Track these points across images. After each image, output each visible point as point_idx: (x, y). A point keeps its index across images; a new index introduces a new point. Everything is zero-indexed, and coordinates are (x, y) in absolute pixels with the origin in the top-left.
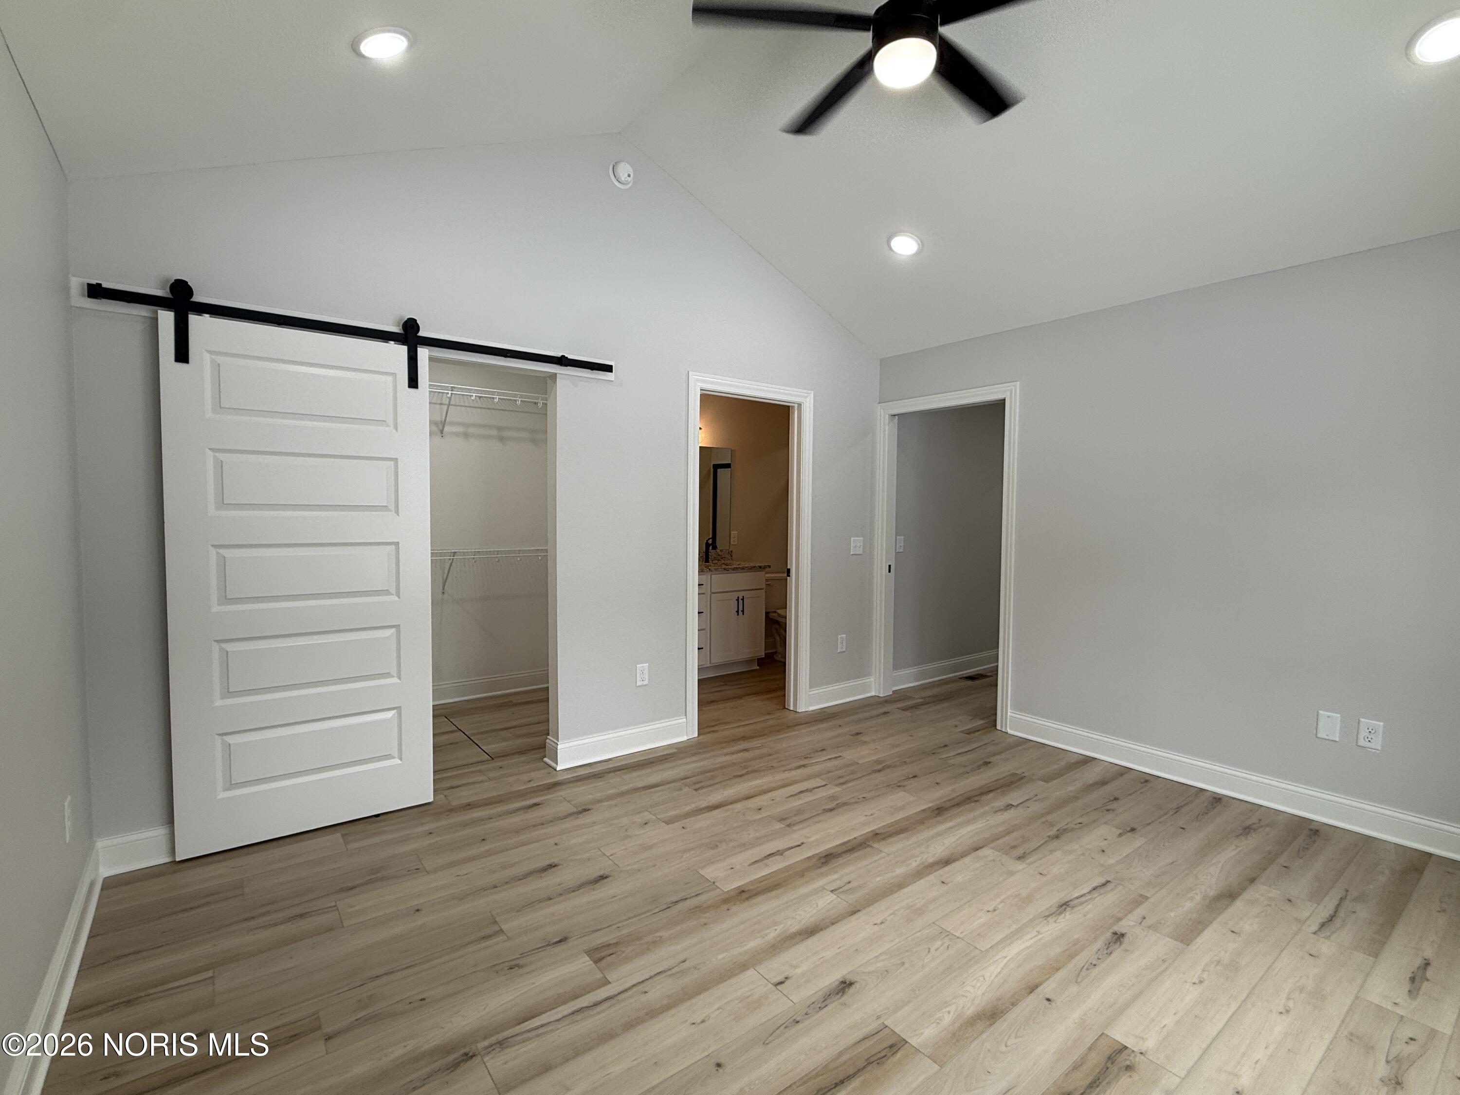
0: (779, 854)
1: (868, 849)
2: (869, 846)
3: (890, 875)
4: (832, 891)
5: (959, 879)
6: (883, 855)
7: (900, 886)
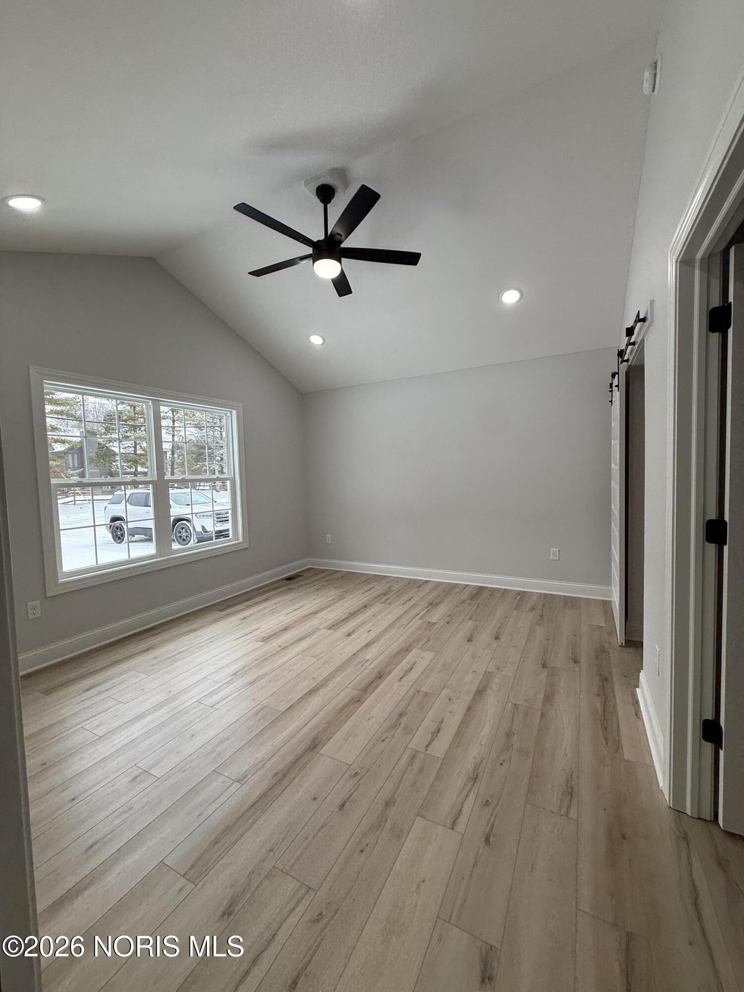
0: (407, 671)
1: (359, 688)
2: (360, 690)
3: (344, 674)
4: (368, 660)
5: (306, 682)
6: (350, 686)
7: (337, 670)
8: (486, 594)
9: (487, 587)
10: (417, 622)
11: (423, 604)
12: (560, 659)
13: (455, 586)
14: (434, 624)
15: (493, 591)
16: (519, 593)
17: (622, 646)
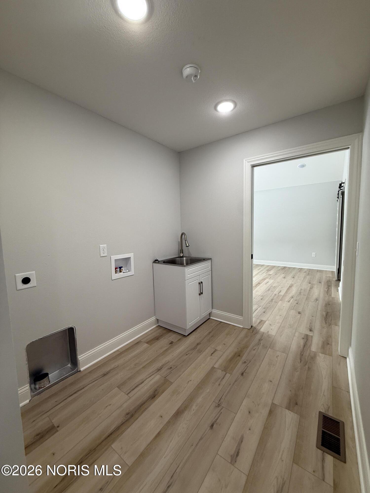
8: (287, 269)
9: (287, 267)
10: (265, 274)
11: (265, 270)
12: (315, 282)
13: (275, 266)
14: (271, 274)
15: (289, 268)
16: (300, 268)
17: (336, 280)
